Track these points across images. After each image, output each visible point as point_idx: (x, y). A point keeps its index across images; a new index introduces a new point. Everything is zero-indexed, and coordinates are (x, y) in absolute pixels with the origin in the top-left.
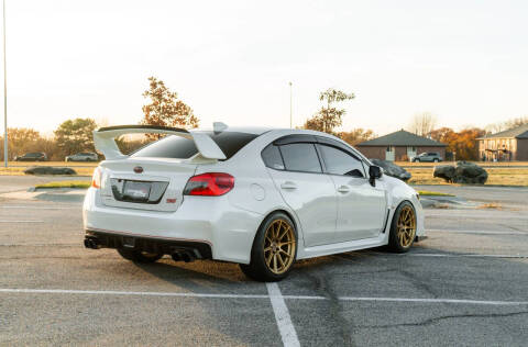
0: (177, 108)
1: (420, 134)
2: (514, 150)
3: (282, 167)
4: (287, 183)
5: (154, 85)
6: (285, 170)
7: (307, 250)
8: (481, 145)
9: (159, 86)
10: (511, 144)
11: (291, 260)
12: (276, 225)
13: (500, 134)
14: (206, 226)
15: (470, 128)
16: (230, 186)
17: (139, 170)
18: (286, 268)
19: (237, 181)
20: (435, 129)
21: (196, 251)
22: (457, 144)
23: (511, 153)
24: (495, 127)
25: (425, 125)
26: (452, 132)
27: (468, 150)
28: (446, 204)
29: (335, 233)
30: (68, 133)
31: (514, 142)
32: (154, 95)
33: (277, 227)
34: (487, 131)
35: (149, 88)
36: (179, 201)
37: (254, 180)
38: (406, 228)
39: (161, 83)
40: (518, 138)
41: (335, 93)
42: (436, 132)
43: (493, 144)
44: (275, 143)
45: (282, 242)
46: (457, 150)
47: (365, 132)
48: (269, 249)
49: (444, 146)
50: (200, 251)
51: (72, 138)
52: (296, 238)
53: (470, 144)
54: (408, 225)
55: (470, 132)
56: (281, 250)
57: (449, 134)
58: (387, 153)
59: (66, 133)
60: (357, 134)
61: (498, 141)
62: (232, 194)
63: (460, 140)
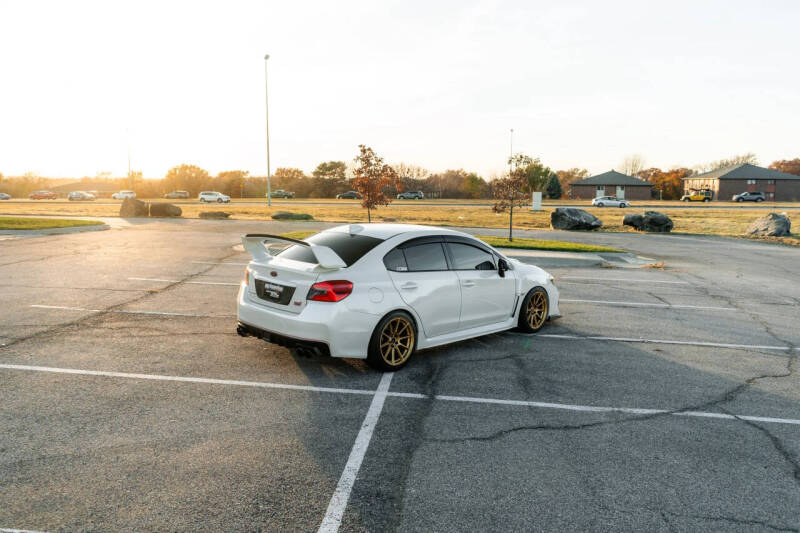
0: (383, 171)
1: (629, 174)
2: (717, 189)
3: (406, 269)
4: (408, 284)
5: (364, 151)
6: (408, 271)
7: (429, 340)
8: (686, 185)
9: (367, 153)
10: (714, 185)
11: (410, 352)
12: (394, 323)
13: (705, 175)
14: (323, 327)
15: (675, 169)
16: (348, 292)
17: (274, 274)
18: (404, 360)
19: (356, 287)
20: (644, 169)
21: (316, 349)
22: (664, 182)
23: (713, 192)
24: (700, 168)
25: (635, 166)
26: (660, 171)
27: (675, 188)
28: (613, 263)
29: (459, 323)
30: (324, 174)
31: (717, 182)
32: (363, 160)
33: (397, 325)
34: (694, 170)
35: (359, 154)
36: (303, 304)
37: (373, 284)
38: (537, 310)
39: (369, 149)
40: (721, 179)
41: (521, 157)
42: (645, 172)
43: (697, 183)
44: (401, 246)
45: (401, 336)
46: (664, 188)
47: (580, 171)
48: (386, 344)
49: (651, 186)
50: (319, 348)
51: (327, 177)
52: (416, 332)
53: (676, 183)
54: (540, 307)
55: (677, 172)
56: (400, 344)
57: (657, 174)
58: (598, 192)
59: (322, 174)
60: (574, 173)
61: (702, 181)
62: (349, 299)
63: (667, 179)
